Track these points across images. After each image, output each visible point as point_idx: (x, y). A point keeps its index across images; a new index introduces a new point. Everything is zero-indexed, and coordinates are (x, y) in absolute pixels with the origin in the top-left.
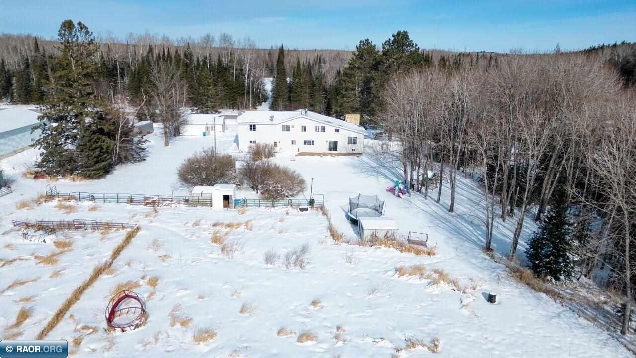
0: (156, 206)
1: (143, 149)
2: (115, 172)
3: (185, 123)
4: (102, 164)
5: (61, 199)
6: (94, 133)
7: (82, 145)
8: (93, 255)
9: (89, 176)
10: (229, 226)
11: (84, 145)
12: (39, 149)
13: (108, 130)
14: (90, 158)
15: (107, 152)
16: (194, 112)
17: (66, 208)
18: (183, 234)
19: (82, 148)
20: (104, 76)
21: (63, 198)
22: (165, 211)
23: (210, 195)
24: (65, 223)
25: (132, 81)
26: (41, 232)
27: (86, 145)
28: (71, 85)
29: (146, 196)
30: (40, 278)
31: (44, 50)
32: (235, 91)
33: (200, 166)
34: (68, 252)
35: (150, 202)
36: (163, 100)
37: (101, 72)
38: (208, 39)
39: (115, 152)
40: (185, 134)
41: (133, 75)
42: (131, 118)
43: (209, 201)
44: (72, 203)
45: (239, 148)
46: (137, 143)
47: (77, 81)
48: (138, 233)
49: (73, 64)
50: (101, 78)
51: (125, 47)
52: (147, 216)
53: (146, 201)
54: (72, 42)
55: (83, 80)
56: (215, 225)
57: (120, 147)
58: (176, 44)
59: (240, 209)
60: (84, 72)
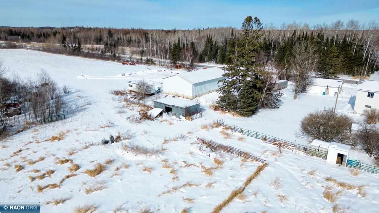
0: (281, 147)
1: (279, 101)
2: (258, 114)
3: (311, 84)
4: (251, 108)
5: (224, 128)
6: (251, 87)
7: (242, 95)
8: (234, 177)
9: (243, 114)
10: (341, 185)
11: (243, 95)
12: (220, 93)
13: (259, 86)
14: (245, 103)
15: (256, 100)
16: (318, 76)
17: (226, 134)
18: (300, 180)
19: (242, 96)
20: (263, 50)
21: (225, 127)
22: (288, 154)
23: (327, 150)
24: (223, 146)
25: (279, 53)
26: (209, 149)
27: (245, 95)
28: (243, 57)
29: (276, 138)
30: (200, 184)
31: (236, 35)
32: (353, 61)
33: (319, 121)
34: (220, 169)
35: (277, 143)
36: (299, 68)
37: (263, 47)
38: (338, 24)
39: (260, 100)
40: (309, 92)
41: (281, 49)
42: (275, 77)
43: (325, 154)
44: (229, 132)
45: (353, 109)
46: (275, 96)
47: (247, 55)
48: (266, 168)
49: (247, 44)
50: (262, 51)
51: (279, 32)
52: (274, 154)
53: (275, 142)
54: (249, 30)
55: (251, 54)
56: (328, 179)
57: (264, 98)
58: (312, 29)
59: (352, 168)
60: (252, 49)
